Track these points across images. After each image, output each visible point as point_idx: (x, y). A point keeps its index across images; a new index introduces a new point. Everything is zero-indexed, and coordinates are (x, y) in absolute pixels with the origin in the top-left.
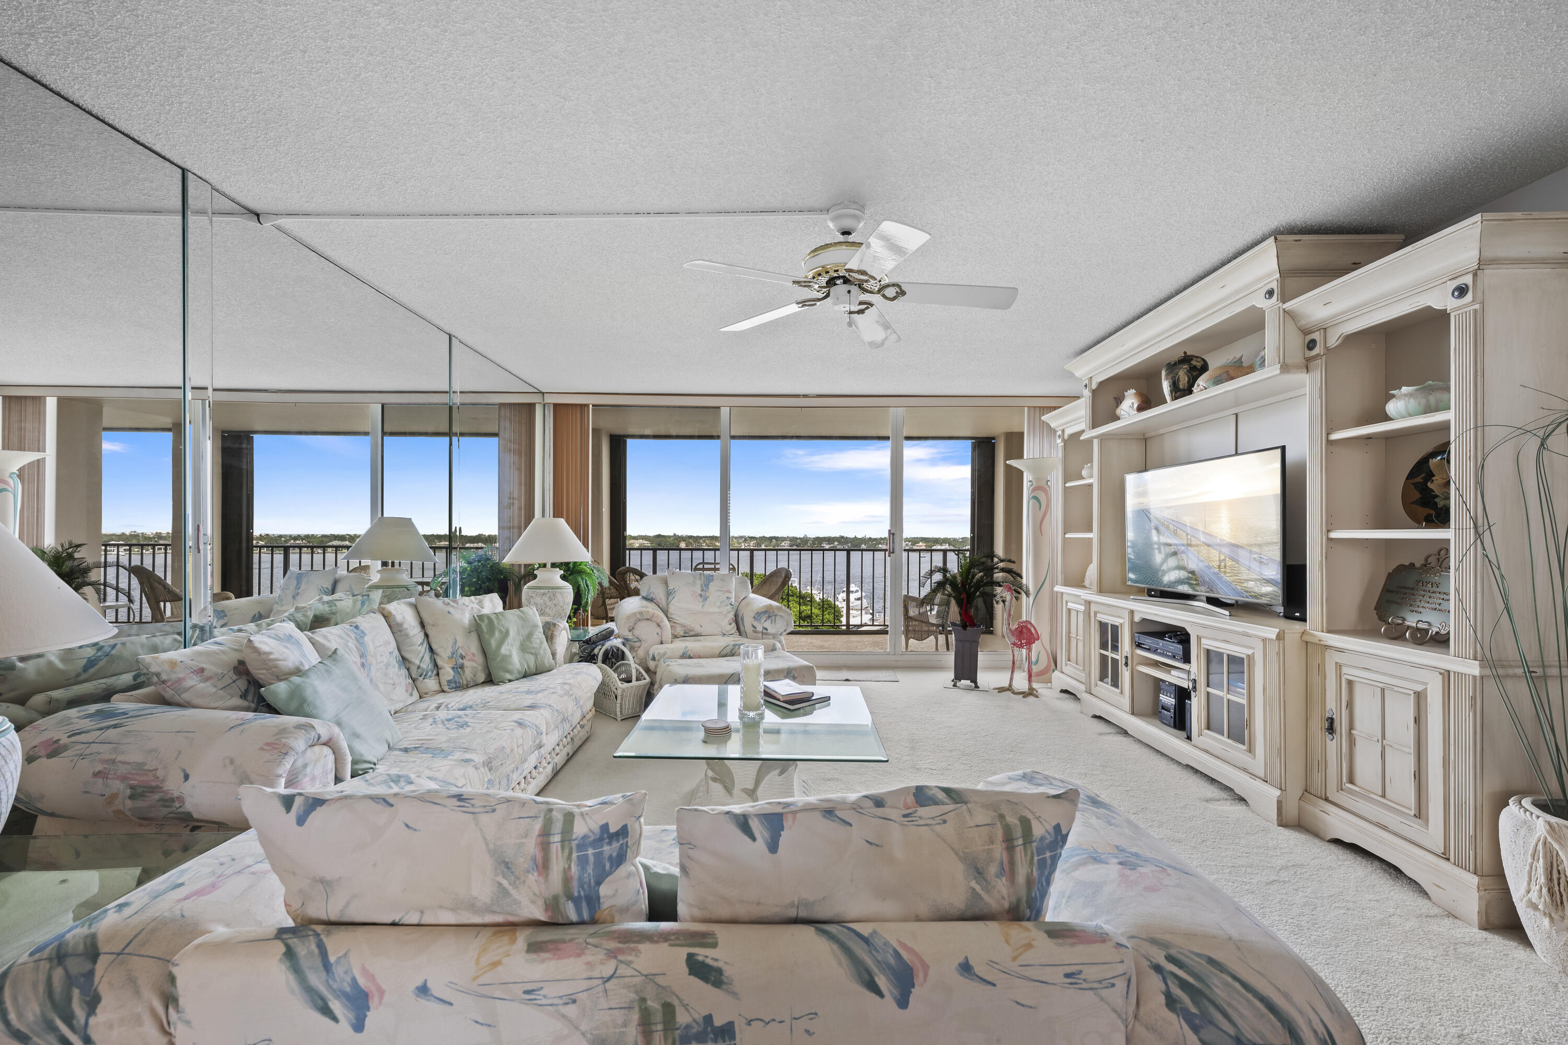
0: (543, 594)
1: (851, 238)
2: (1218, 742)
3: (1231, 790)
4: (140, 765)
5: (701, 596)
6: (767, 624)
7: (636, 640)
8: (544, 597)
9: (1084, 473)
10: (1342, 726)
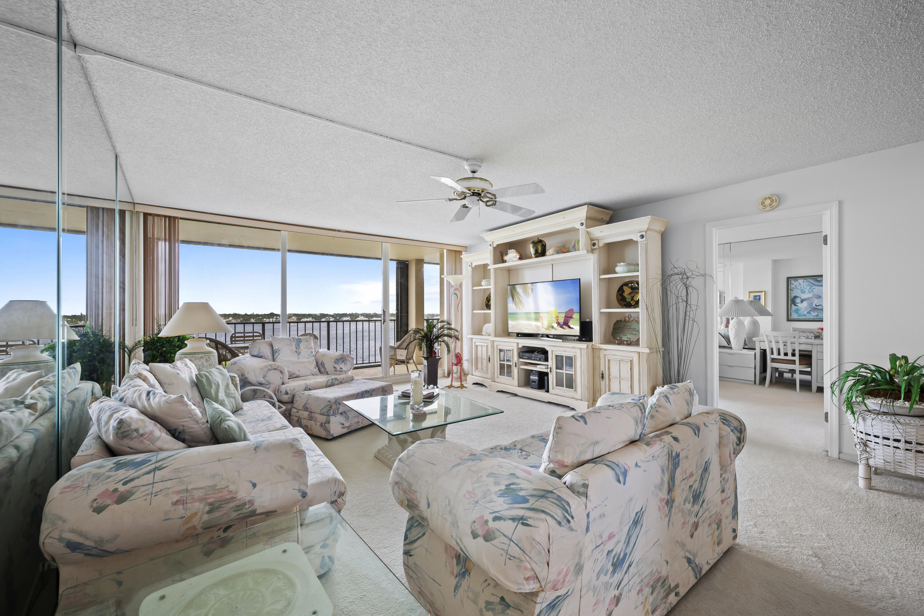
0: (201, 358)
1: (476, 175)
2: (564, 390)
3: (569, 407)
4: (213, 487)
5: (296, 352)
6: (342, 366)
7: (267, 383)
8: (202, 360)
9: (483, 283)
10: (606, 376)
